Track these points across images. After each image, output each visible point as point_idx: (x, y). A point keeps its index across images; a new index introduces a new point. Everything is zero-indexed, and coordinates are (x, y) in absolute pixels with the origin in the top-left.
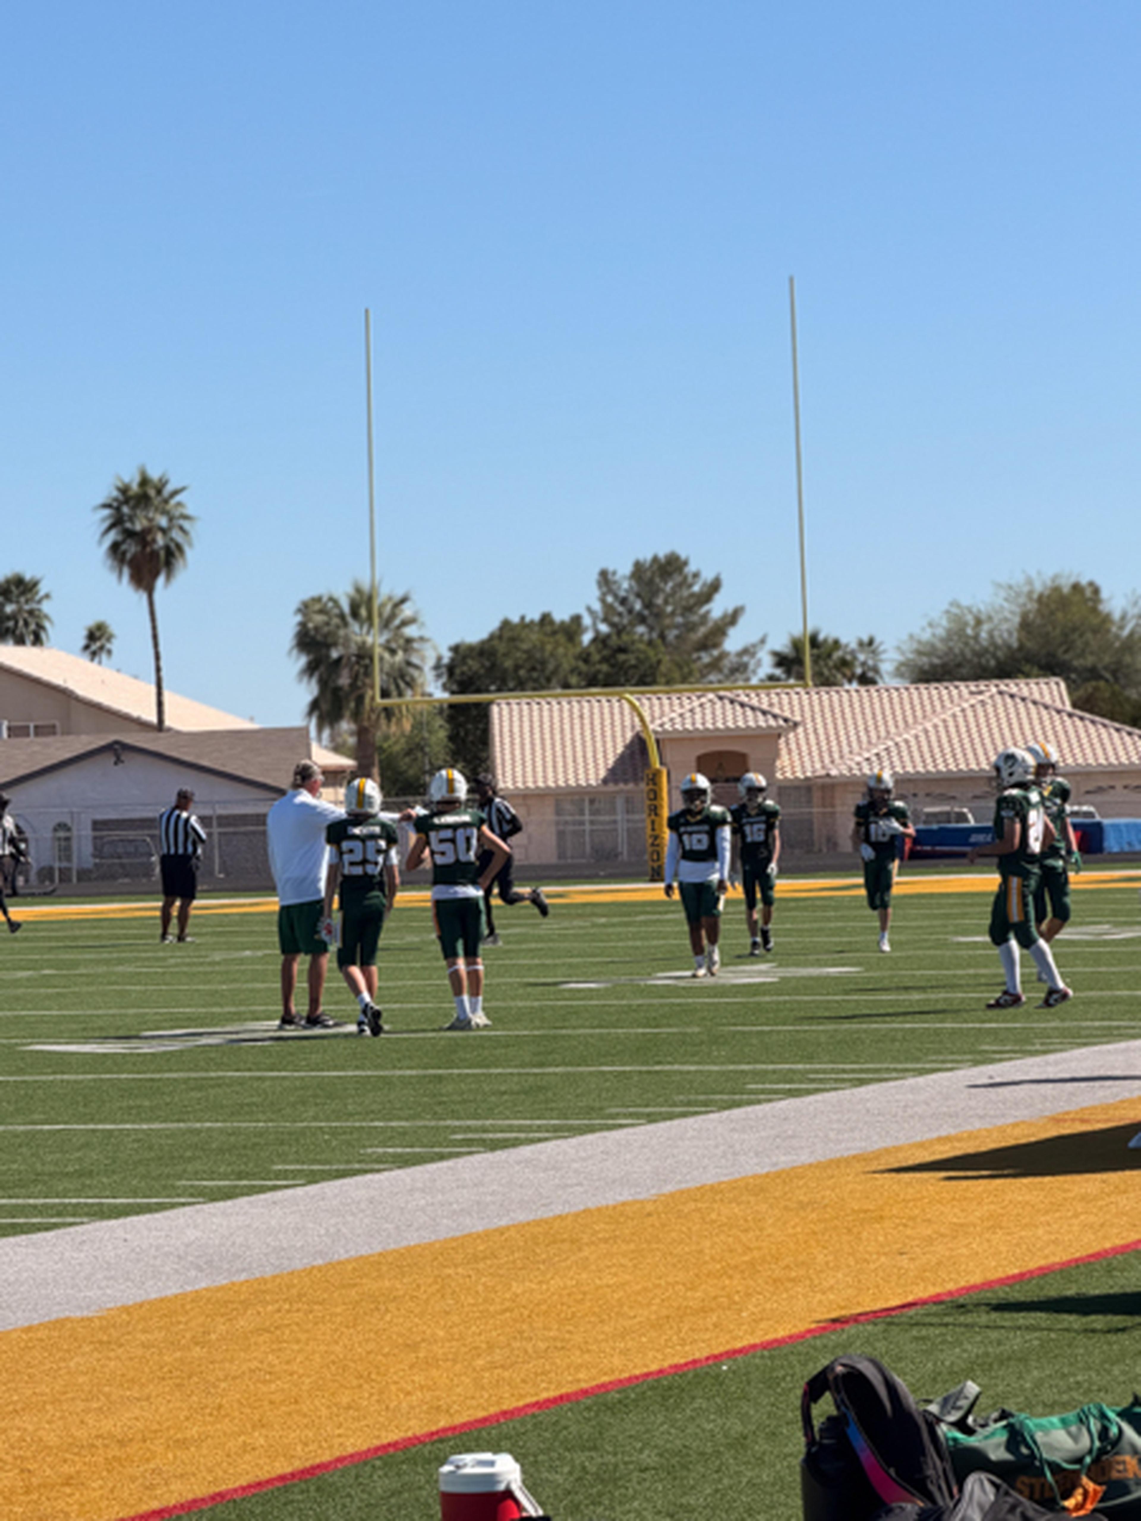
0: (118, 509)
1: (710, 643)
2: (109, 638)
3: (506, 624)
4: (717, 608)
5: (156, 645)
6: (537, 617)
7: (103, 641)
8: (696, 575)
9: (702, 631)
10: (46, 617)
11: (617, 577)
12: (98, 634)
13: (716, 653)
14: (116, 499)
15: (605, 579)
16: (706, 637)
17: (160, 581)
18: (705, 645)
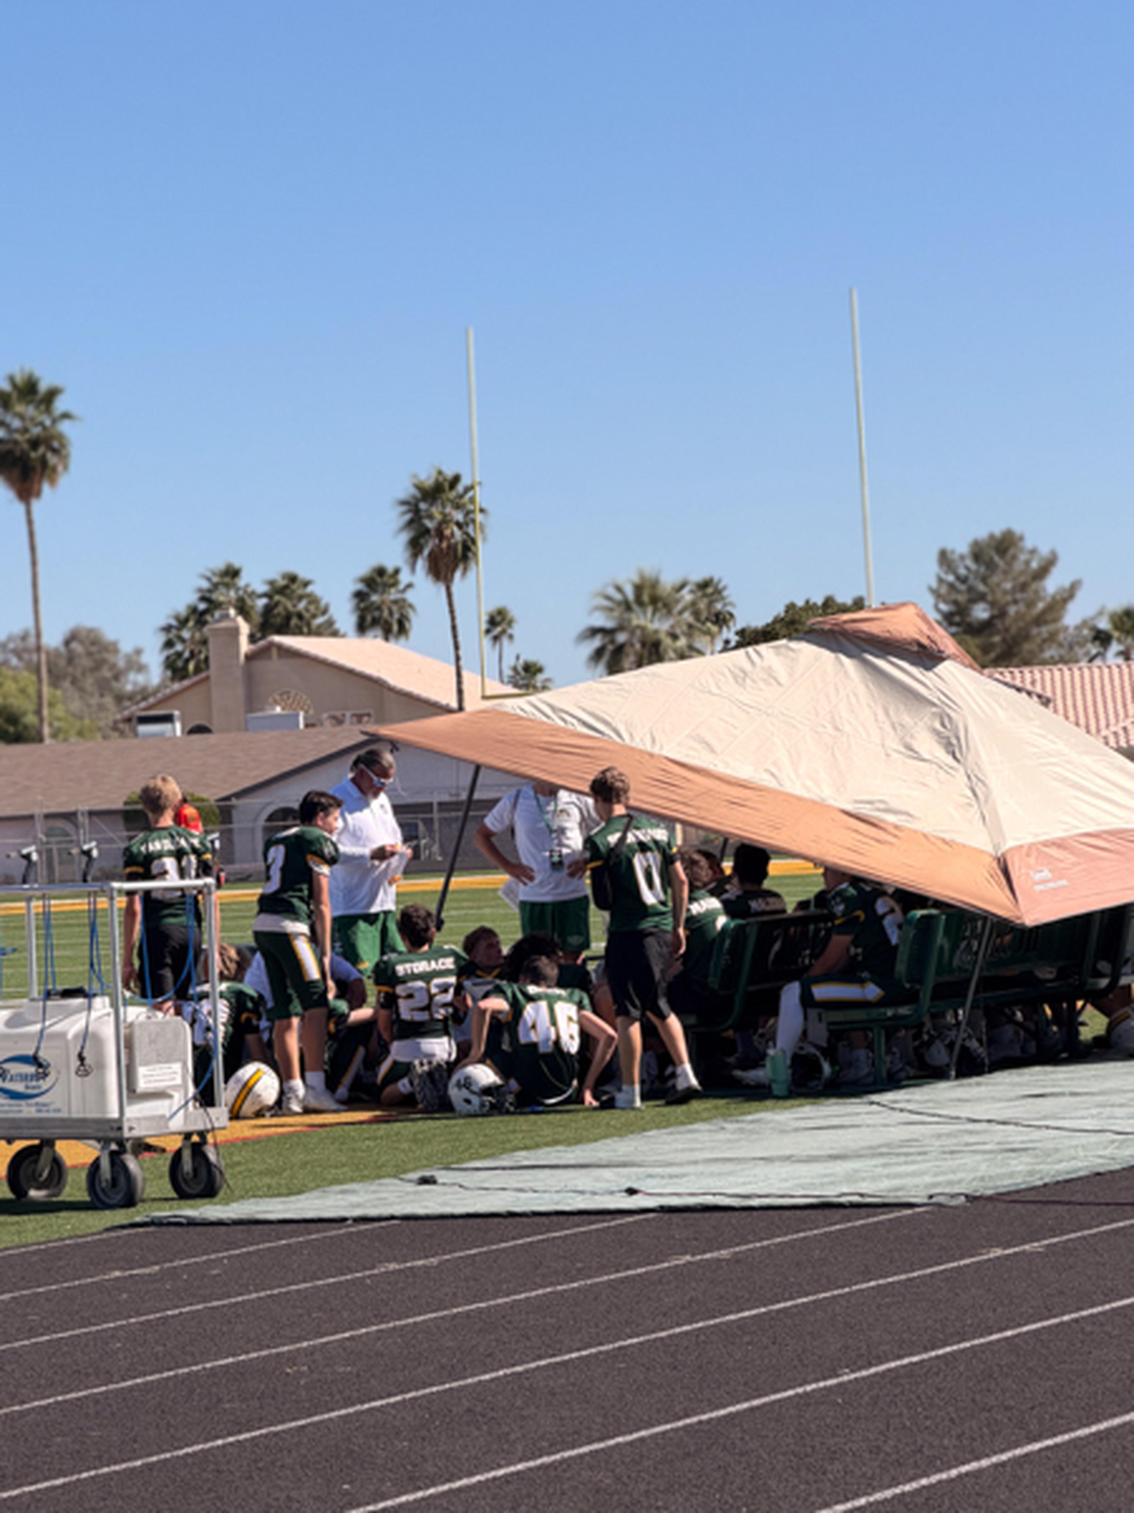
0: (416, 506)
1: (1049, 617)
2: (510, 623)
3: (791, 607)
4: (1052, 585)
5: (455, 636)
6: (820, 602)
7: (504, 625)
8: (1033, 552)
9: (1041, 606)
10: (411, 606)
11: (956, 556)
12: (498, 619)
13: (1052, 627)
14: (414, 497)
15: (944, 558)
16: (1044, 612)
17: (458, 574)
18: (1040, 620)
